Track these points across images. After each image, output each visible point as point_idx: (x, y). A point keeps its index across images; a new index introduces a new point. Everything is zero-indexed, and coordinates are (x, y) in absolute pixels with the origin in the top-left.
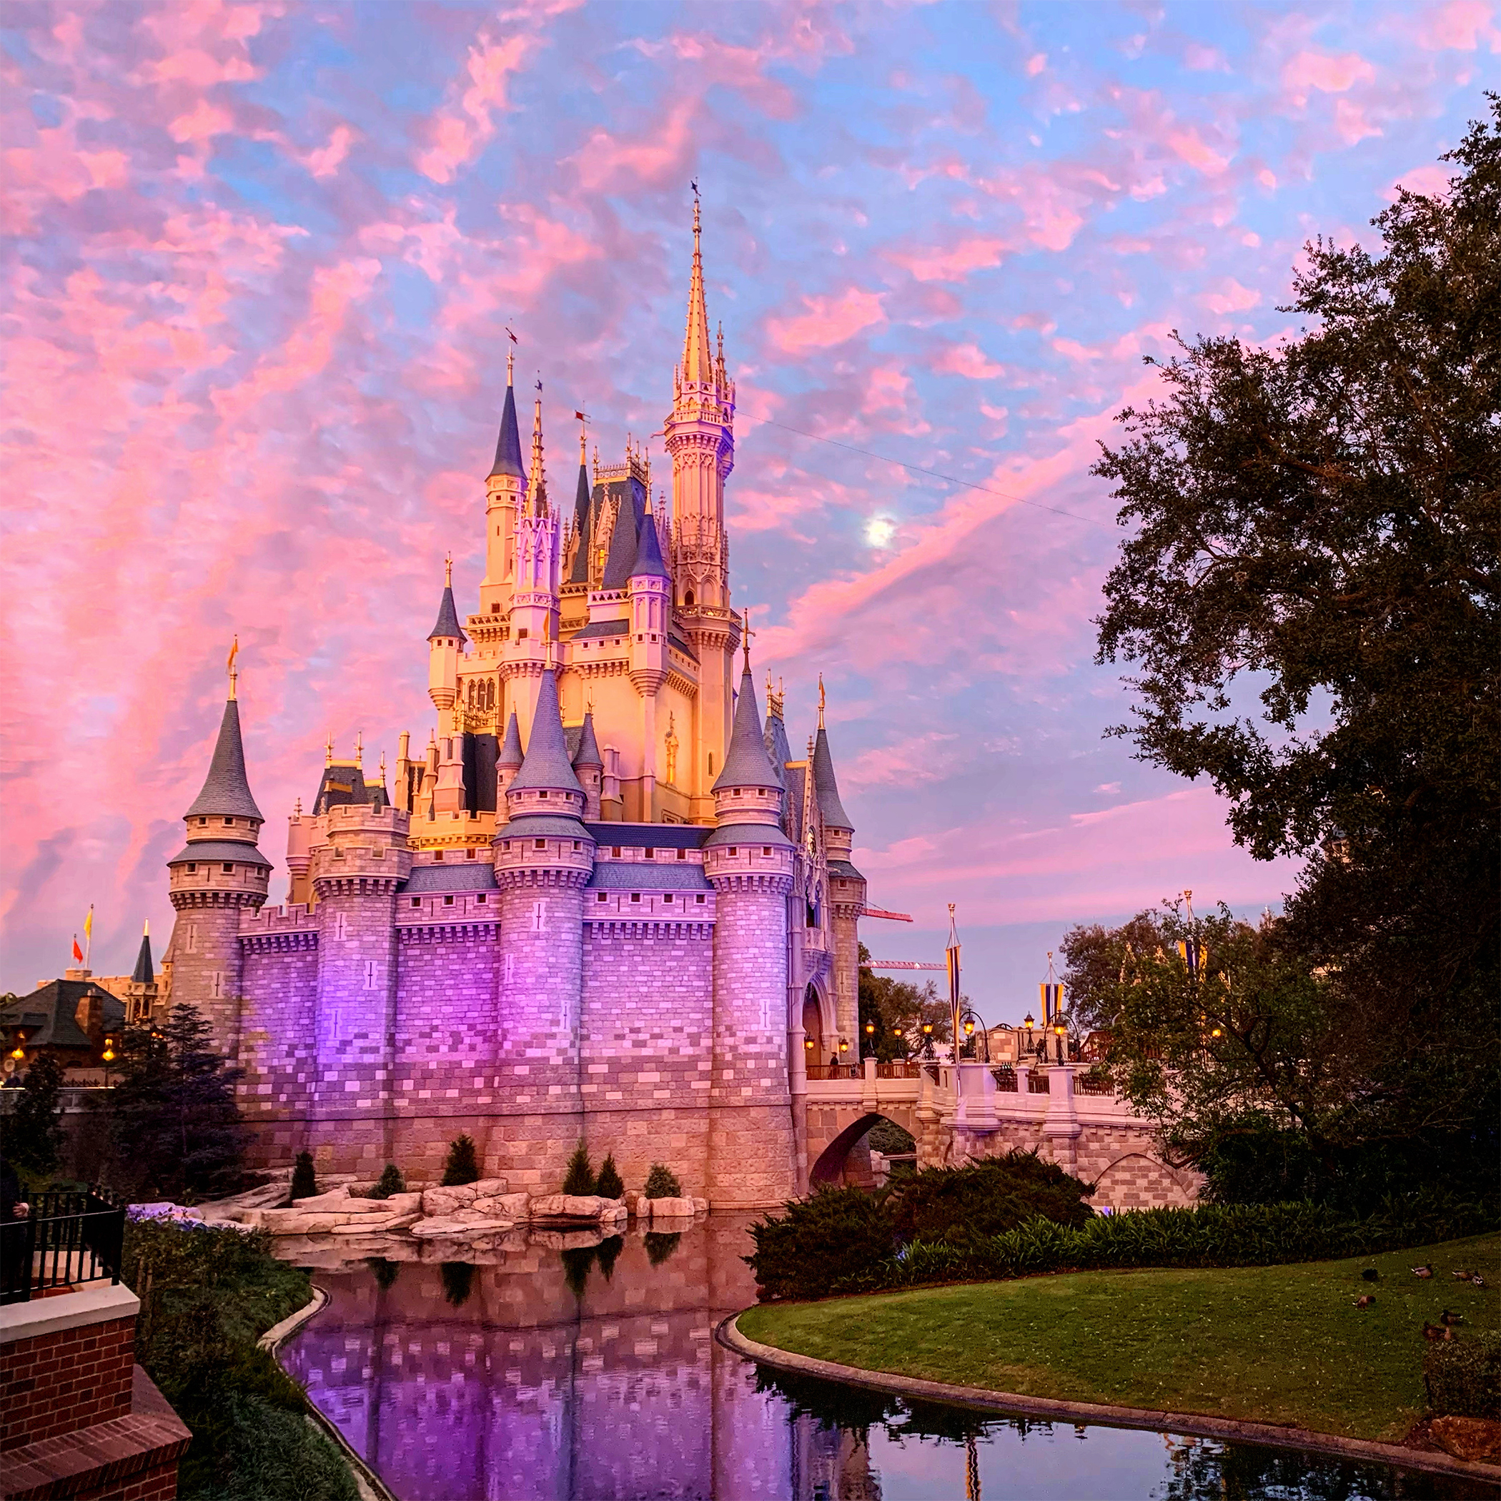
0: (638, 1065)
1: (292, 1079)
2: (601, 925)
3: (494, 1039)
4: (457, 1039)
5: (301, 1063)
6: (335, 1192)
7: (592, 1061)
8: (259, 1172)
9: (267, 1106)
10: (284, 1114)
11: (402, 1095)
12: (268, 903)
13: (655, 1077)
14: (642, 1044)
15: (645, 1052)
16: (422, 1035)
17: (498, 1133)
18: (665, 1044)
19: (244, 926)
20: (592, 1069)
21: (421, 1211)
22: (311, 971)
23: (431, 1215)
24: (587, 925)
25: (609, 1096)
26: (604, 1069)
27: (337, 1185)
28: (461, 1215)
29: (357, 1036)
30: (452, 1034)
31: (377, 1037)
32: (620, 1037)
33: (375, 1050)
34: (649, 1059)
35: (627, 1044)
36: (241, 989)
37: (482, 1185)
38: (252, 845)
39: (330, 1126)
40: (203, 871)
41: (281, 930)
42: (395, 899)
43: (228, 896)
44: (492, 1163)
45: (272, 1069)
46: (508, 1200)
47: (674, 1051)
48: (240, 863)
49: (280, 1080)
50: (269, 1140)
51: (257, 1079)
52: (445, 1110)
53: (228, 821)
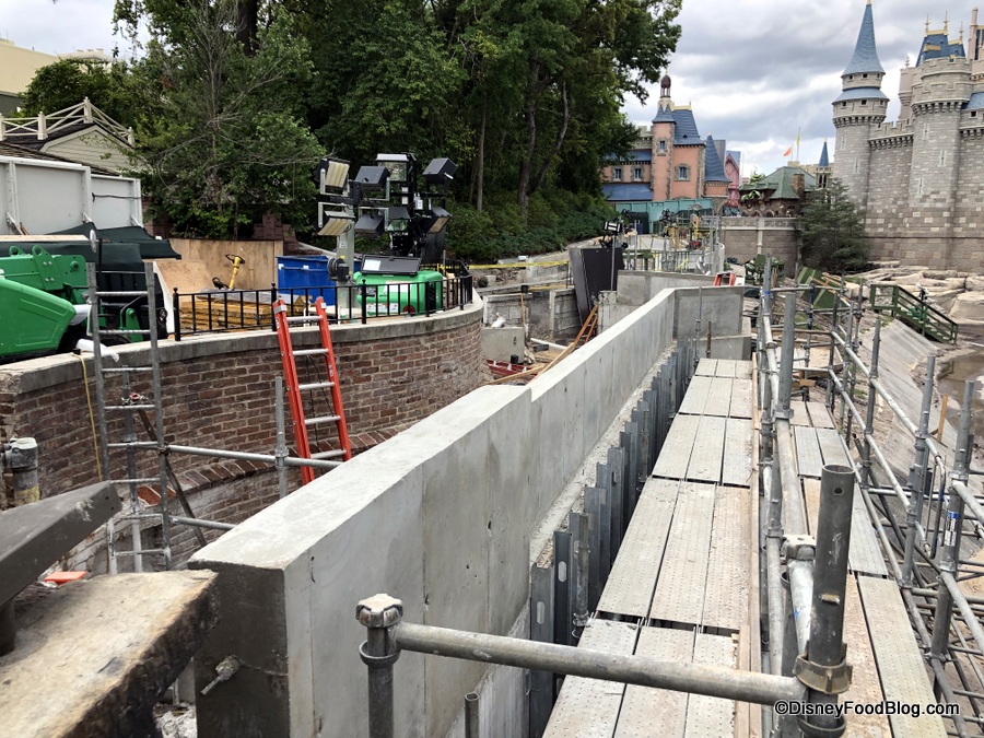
1: (895, 216)
5: (901, 208)
6: (914, 275)
8: (875, 263)
9: (881, 230)
10: (891, 234)
11: (959, 225)
12: (886, 121)
16: (973, 192)
19: (872, 134)
21: (964, 288)
22: (909, 157)
23: (970, 290)
27: (916, 271)
29: (933, 193)
31: (945, 193)
33: (943, 200)
36: (869, 169)
38: (878, 88)
39: (915, 241)
40: (849, 106)
41: (892, 135)
42: (961, 113)
43: (863, 118)
45: (885, 211)
48: (870, 99)
49: (889, 217)
50: (882, 247)
51: (876, 216)
53: (865, 76)
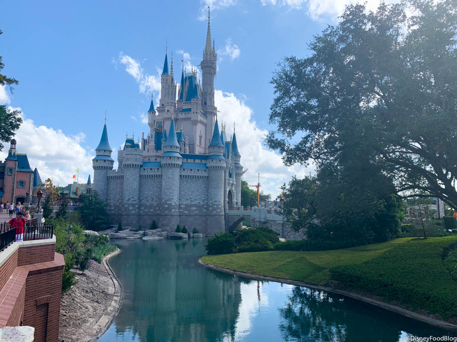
0: (191, 206)
1: (118, 206)
2: (184, 176)
3: (160, 199)
4: (153, 199)
5: (120, 203)
6: (127, 230)
7: (181, 204)
8: (112, 225)
9: (113, 212)
10: (117, 213)
11: (141, 210)
12: (113, 169)
13: (195, 208)
14: (192, 201)
15: (193, 203)
16: (146, 198)
17: (161, 219)
18: (197, 201)
19: (108, 174)
20: (182, 206)
21: (144, 235)
22: (122, 184)
23: (147, 235)
24: (181, 176)
25: (185, 212)
26: (184, 206)
28: (153, 235)
29: (132, 198)
30: (152, 198)
31: (136, 198)
32: (188, 200)
33: (135, 201)
34: (194, 205)
35: (189, 201)
36: (108, 187)
37: (158, 229)
38: (110, 156)
39: (126, 216)
40: (99, 162)
41: (116, 175)
42: (140, 169)
43: (105, 167)
44: (160, 225)
45: (114, 204)
46: (163, 233)
47: (199, 203)
48: (107, 160)
49: (116, 206)
50: (113, 219)
51: (111, 206)
52: (150, 214)
53: (105, 151)
